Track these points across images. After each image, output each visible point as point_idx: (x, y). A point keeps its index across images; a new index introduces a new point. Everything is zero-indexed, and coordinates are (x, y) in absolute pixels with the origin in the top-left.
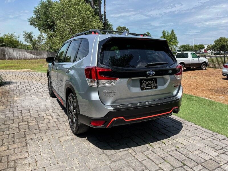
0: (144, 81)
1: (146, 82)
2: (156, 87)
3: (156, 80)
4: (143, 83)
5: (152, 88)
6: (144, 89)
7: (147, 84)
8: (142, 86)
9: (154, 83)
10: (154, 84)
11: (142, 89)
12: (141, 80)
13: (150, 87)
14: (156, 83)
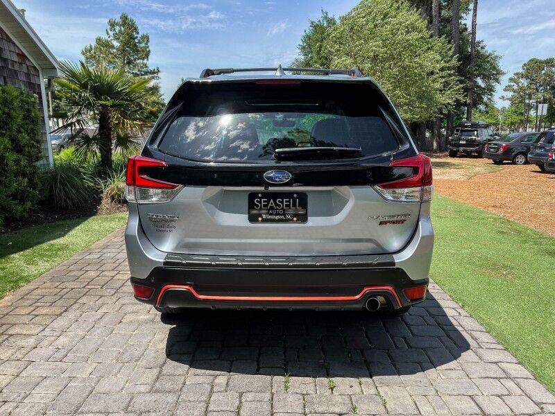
0: (263, 197)
2: (303, 219)
4: (260, 202)
5: (287, 221)
6: (260, 219)
7: (272, 209)
8: (255, 212)
9: (294, 205)
10: (296, 210)
11: (253, 219)
12: (252, 196)
13: (282, 217)
14: (304, 206)
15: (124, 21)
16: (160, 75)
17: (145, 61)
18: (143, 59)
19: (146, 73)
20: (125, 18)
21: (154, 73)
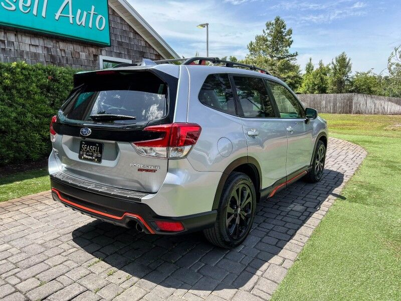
1: (87, 147)
2: (99, 160)
3: (101, 146)
4: (84, 147)
5: (93, 160)
6: (83, 157)
7: (88, 152)
8: (81, 153)
9: (97, 151)
10: (97, 154)
11: (80, 157)
13: (91, 158)
14: (101, 152)
15: (276, 22)
16: (297, 57)
17: (288, 48)
18: (286, 47)
19: (288, 56)
20: (278, 20)
21: (293, 56)
